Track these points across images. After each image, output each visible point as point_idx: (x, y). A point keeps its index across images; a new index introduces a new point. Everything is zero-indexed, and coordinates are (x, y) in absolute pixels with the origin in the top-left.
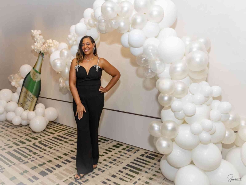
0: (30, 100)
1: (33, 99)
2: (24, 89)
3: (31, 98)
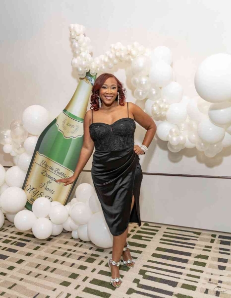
2: (40, 158)
3: (61, 176)
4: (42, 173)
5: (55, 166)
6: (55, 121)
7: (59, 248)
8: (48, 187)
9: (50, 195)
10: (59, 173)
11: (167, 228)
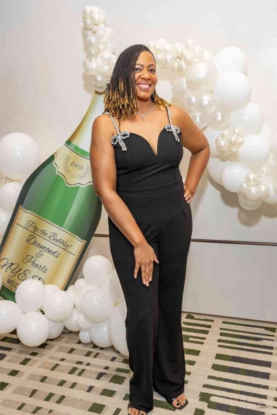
0: (54, 248)
1: (66, 246)
2: (25, 217)
3: (59, 244)
4: (28, 240)
5: (51, 228)
6: (52, 158)
7: (63, 360)
8: (36, 262)
9: (40, 274)
10: (57, 241)
11: (224, 322)
